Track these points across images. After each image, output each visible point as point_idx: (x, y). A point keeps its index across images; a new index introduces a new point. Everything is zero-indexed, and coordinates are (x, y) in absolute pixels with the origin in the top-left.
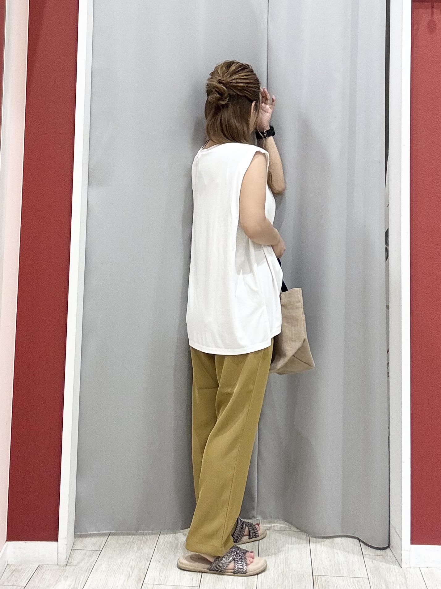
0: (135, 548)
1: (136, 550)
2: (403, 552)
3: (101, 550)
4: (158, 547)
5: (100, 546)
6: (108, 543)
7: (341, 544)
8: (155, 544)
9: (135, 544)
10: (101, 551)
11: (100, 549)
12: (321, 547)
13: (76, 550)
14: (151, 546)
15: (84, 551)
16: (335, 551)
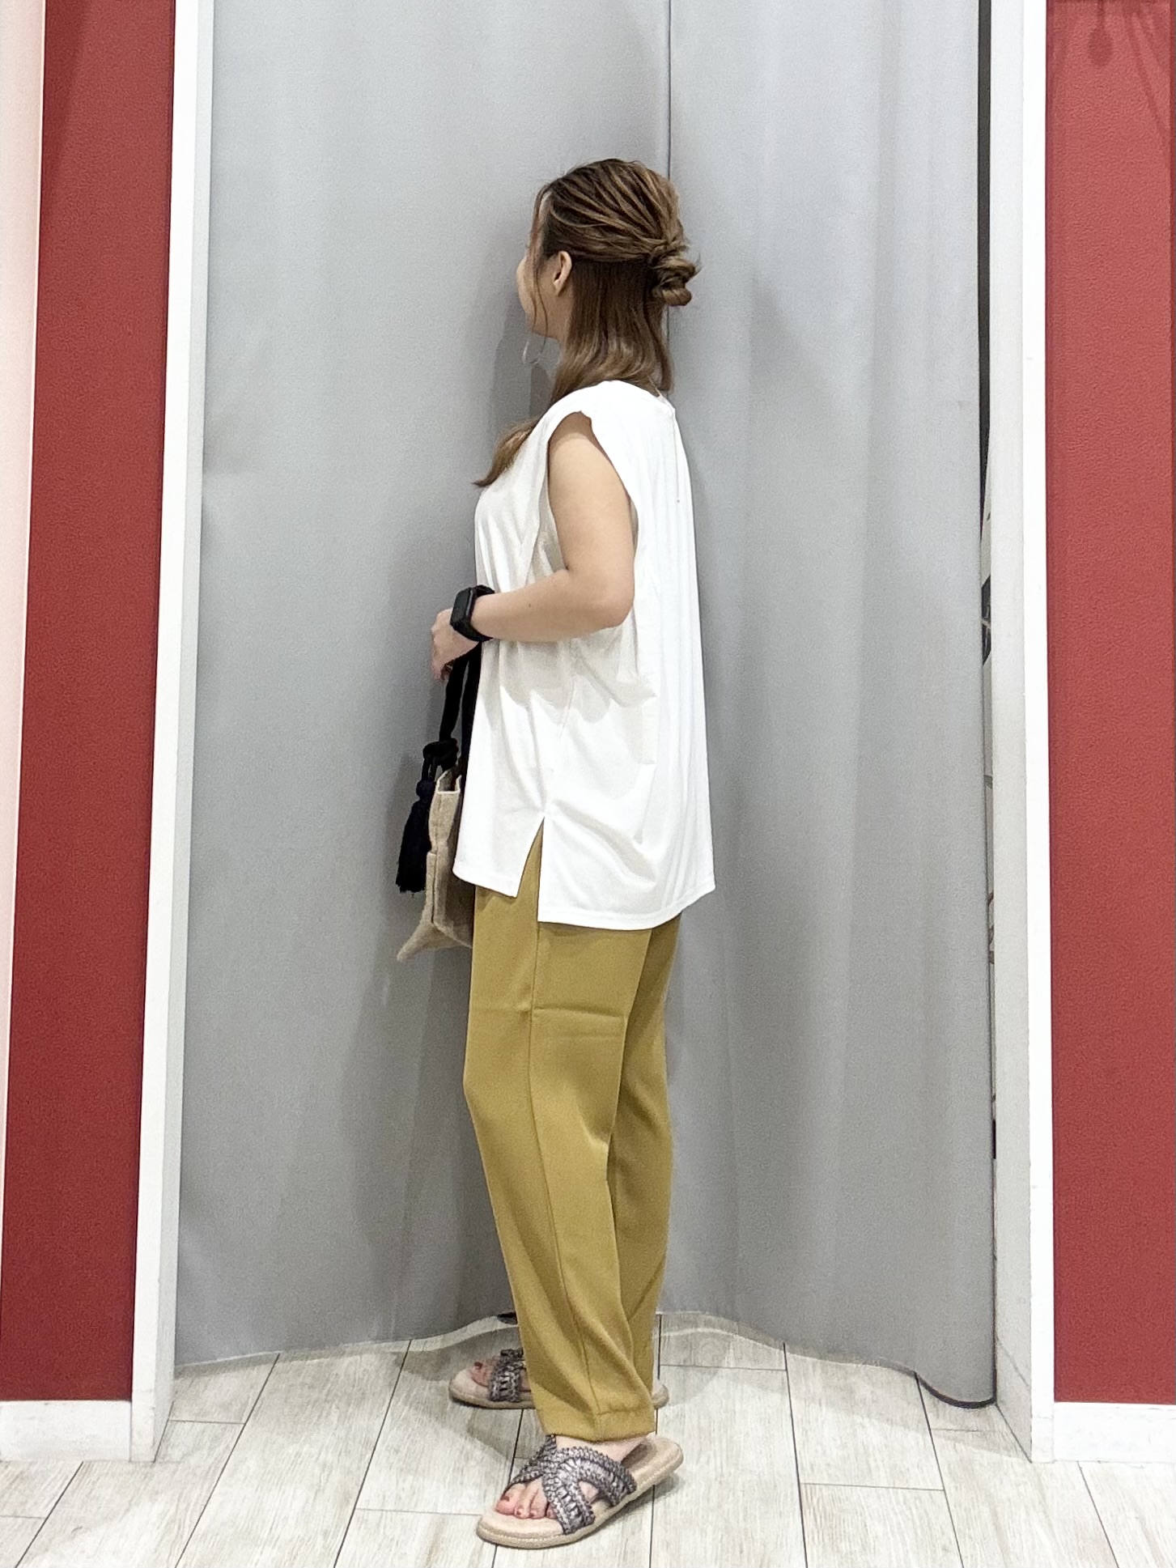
0: (334, 1418)
1: (335, 1422)
2: (1034, 1421)
3: (244, 1421)
4: (392, 1414)
5: (242, 1412)
6: (262, 1403)
7: (873, 1401)
8: (387, 1405)
9: (334, 1406)
10: (245, 1424)
11: (241, 1419)
12: (821, 1410)
13: (179, 1423)
14: (375, 1411)
15: (200, 1426)
16: (858, 1420)
